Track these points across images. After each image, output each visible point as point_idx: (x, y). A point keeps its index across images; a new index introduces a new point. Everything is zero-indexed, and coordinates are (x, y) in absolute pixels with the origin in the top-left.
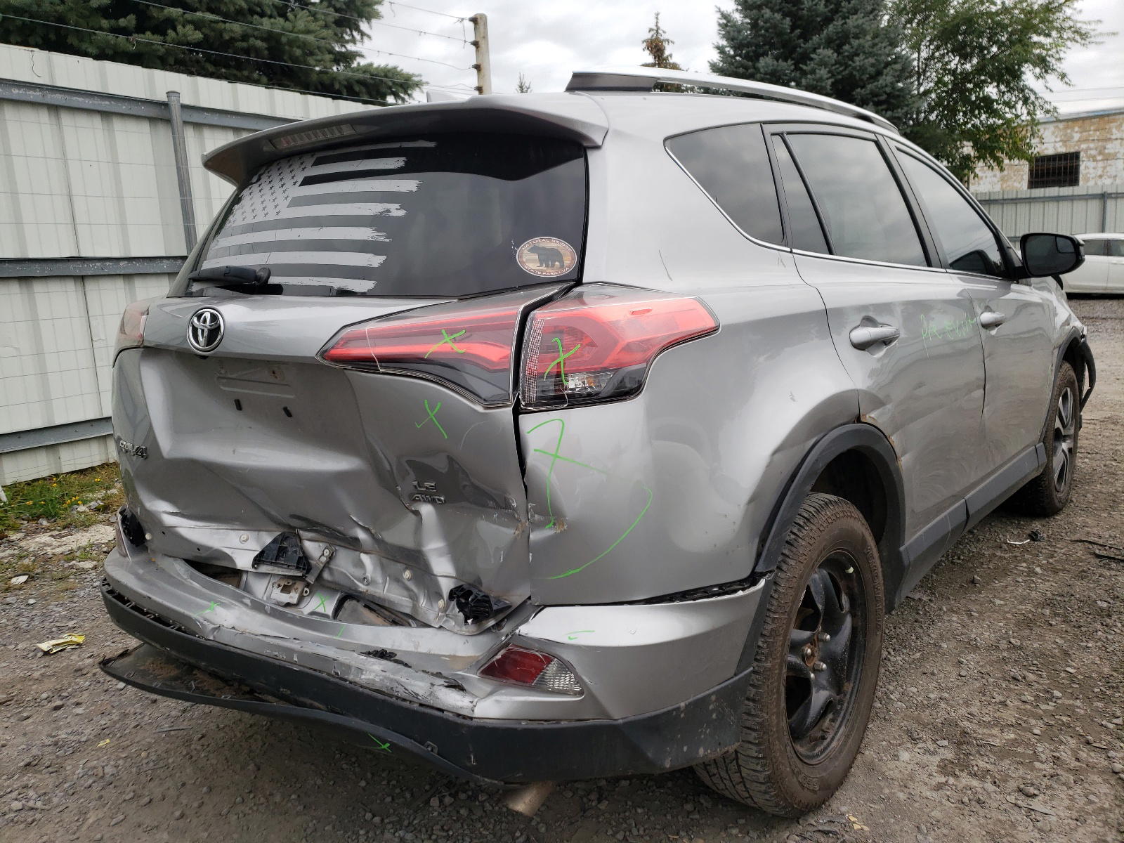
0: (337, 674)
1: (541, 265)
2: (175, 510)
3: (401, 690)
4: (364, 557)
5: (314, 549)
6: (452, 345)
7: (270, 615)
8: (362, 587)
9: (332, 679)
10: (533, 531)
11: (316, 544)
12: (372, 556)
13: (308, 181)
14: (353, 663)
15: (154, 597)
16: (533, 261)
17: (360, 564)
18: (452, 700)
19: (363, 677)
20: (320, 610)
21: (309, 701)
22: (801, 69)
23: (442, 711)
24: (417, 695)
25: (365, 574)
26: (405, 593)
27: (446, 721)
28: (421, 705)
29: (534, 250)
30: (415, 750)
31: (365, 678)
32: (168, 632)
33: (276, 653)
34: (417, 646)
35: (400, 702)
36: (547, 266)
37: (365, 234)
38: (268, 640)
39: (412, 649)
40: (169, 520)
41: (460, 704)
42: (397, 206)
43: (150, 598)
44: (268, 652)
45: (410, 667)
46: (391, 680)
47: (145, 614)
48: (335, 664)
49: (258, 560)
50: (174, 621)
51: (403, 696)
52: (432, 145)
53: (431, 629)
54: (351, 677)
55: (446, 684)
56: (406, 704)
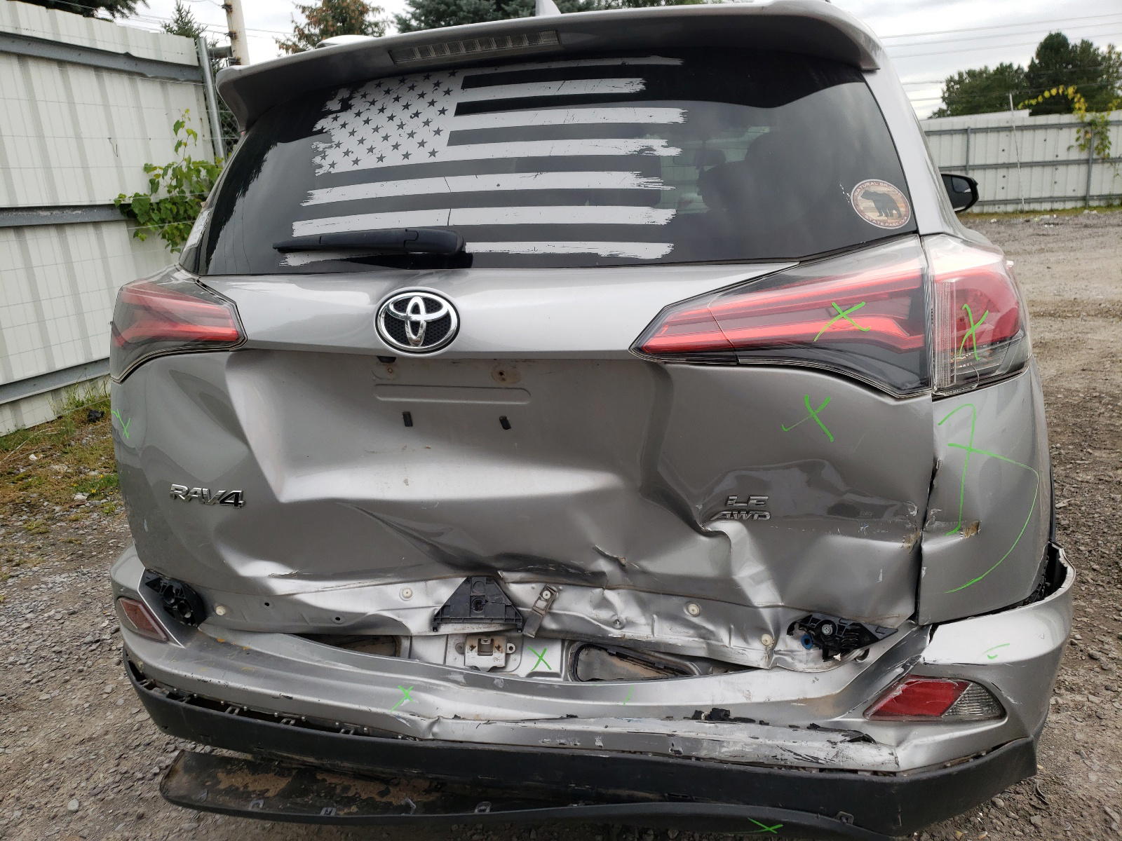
0: (678, 752)
1: (881, 215)
2: (288, 571)
3: (787, 755)
4: (610, 595)
5: (525, 591)
6: (852, 321)
7: (504, 689)
8: (615, 633)
9: (671, 761)
10: (925, 541)
11: (528, 587)
12: (620, 591)
13: (463, 109)
14: (702, 736)
15: (295, 696)
16: (870, 209)
17: (605, 604)
18: (864, 757)
19: (724, 750)
20: (542, 668)
21: (624, 792)
22: (503, 9)
23: (855, 771)
24: (817, 759)
25: (616, 614)
26: (691, 632)
27: (863, 783)
28: (822, 770)
29: (867, 195)
30: (826, 826)
31: (725, 752)
32: (341, 740)
33: (562, 741)
34: (748, 696)
35: (794, 772)
36: (887, 216)
37: (625, 180)
38: (539, 725)
39: (744, 700)
40: (282, 587)
41: (879, 759)
42: (663, 142)
43: (291, 698)
44: (547, 742)
45: (767, 724)
46: (771, 747)
47: (279, 719)
48: (672, 740)
49: (438, 619)
50: (341, 723)
51: (794, 765)
52: (677, 62)
53: (758, 671)
54: (703, 754)
55: (848, 739)
56: (802, 773)
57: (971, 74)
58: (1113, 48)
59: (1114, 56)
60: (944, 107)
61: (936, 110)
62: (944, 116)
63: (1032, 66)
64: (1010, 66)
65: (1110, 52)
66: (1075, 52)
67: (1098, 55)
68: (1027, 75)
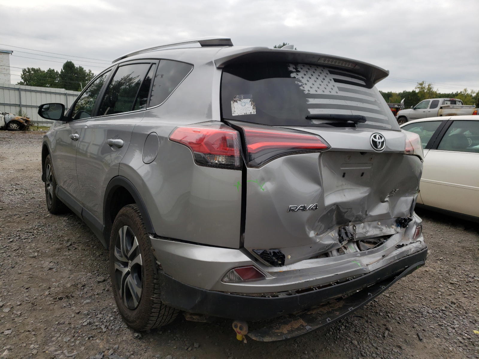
8: (367, 235)
12: (365, 223)
17: (364, 227)
25: (366, 229)
49: (341, 241)
57: (33, 69)
58: (91, 71)
59: (91, 74)
60: (23, 81)
61: (19, 82)
62: (23, 85)
63: (62, 72)
64: (53, 70)
65: (90, 73)
66: (77, 70)
67: (86, 73)
68: (60, 75)
